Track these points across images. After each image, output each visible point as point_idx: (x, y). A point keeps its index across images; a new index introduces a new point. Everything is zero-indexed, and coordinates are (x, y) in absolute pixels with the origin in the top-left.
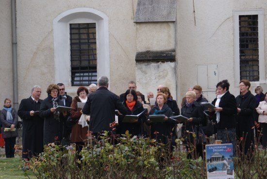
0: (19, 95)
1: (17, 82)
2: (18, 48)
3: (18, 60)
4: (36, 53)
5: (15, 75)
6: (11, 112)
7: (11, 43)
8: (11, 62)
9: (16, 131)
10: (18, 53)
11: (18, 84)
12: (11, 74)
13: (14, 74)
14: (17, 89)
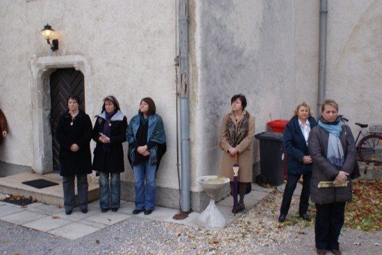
0: (327, 93)
1: (325, 73)
2: (329, 19)
3: (328, 39)
4: (357, 27)
5: (323, 61)
6: (341, 136)
7: (318, 12)
8: (317, 42)
9: (350, 185)
10: (328, 29)
11: (327, 75)
12: (316, 61)
13: (320, 60)
14: (325, 83)
